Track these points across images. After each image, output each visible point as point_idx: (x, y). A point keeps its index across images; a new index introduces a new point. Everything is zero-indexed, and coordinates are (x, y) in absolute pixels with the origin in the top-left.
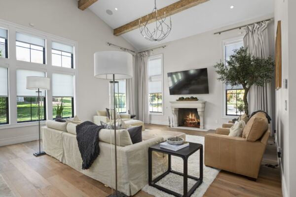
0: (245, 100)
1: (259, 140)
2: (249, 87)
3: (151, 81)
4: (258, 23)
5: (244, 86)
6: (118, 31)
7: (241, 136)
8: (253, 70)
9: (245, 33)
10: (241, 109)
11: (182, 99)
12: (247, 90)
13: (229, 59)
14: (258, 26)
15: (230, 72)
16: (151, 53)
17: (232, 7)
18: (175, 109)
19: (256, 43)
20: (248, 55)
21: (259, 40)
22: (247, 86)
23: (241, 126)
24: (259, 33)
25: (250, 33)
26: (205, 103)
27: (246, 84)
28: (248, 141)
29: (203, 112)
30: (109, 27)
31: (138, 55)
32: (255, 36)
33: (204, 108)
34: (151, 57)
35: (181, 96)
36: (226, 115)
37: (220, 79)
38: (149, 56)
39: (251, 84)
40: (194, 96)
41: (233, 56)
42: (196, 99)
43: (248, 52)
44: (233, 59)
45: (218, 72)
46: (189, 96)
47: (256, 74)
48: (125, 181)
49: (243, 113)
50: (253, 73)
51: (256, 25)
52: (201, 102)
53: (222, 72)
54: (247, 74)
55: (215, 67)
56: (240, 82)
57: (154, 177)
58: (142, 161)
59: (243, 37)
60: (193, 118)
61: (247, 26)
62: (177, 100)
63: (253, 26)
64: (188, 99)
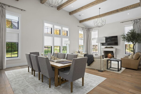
0: (133, 48)
1: (138, 59)
2: (135, 44)
3: (93, 40)
4: (139, 19)
5: (133, 43)
6: (81, 21)
7: (132, 58)
8: (136, 38)
9: (133, 23)
10: (132, 51)
11: (107, 47)
12: (134, 45)
13: (127, 33)
14: (139, 21)
15: (127, 38)
16: (93, 29)
17: (128, 14)
18: (104, 51)
19: (138, 27)
20: (135, 32)
21: (139, 26)
22: (134, 43)
23: (132, 56)
24: (139, 23)
25: (136, 23)
26: (116, 49)
27: (134, 42)
28: (134, 59)
29: (116, 52)
30: (78, 20)
31: (88, 30)
32: (138, 24)
33: (116, 51)
34: (93, 31)
35: (106, 46)
36: (125, 54)
37: (123, 40)
38: (92, 30)
39: (136, 42)
40: (112, 46)
41: (129, 32)
42: (112, 47)
43: (135, 31)
44: (129, 33)
45: (123, 38)
46: (110, 46)
47: (138, 39)
48: (102, 67)
49: (133, 53)
50: (137, 38)
51: (138, 20)
52: (115, 49)
53: (124, 38)
54: (134, 39)
55: (121, 36)
56: (132, 42)
57: (108, 68)
58: (106, 63)
59: (133, 24)
60: (110, 55)
61: (134, 20)
62: (105, 48)
63: (137, 20)
64: (109, 47)
